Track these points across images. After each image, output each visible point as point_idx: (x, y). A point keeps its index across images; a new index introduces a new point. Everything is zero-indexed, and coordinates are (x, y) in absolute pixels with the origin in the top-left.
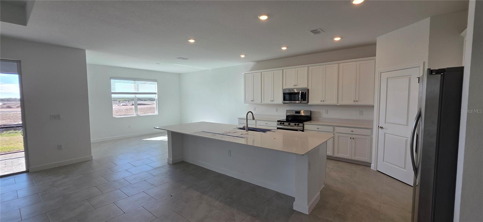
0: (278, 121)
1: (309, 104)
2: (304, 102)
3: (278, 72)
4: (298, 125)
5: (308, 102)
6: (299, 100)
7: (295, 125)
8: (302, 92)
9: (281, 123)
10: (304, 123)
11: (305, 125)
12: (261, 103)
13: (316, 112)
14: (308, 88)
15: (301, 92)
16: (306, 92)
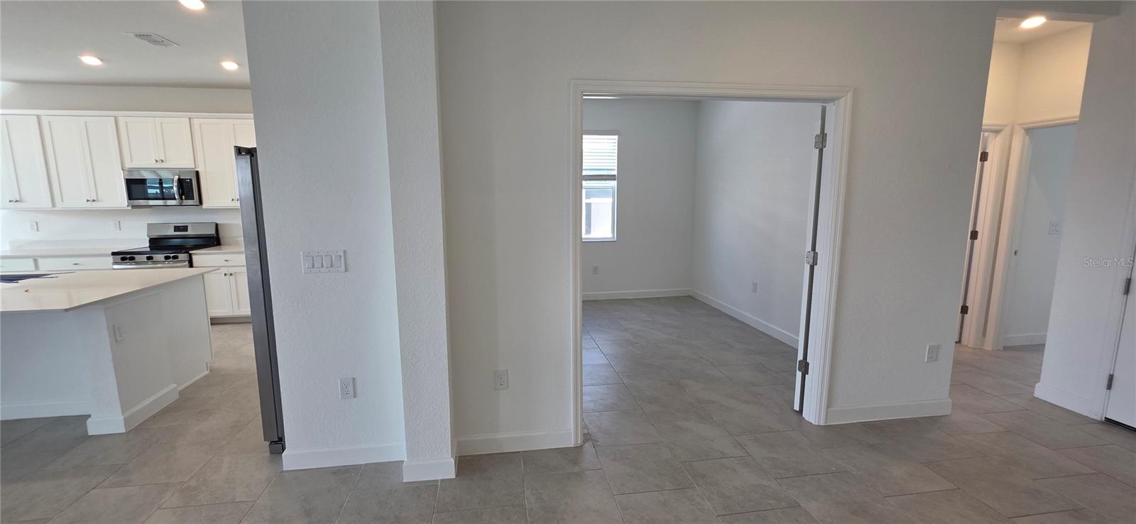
0: (114, 254)
1: (205, 206)
2: (190, 202)
3: (101, 123)
4: (175, 257)
5: (201, 202)
6: (175, 199)
7: (167, 258)
8: (181, 178)
9: (123, 259)
10: (190, 252)
11: (194, 257)
12: (54, 205)
13: (224, 224)
14: (197, 170)
15: (177, 177)
16: (191, 180)
